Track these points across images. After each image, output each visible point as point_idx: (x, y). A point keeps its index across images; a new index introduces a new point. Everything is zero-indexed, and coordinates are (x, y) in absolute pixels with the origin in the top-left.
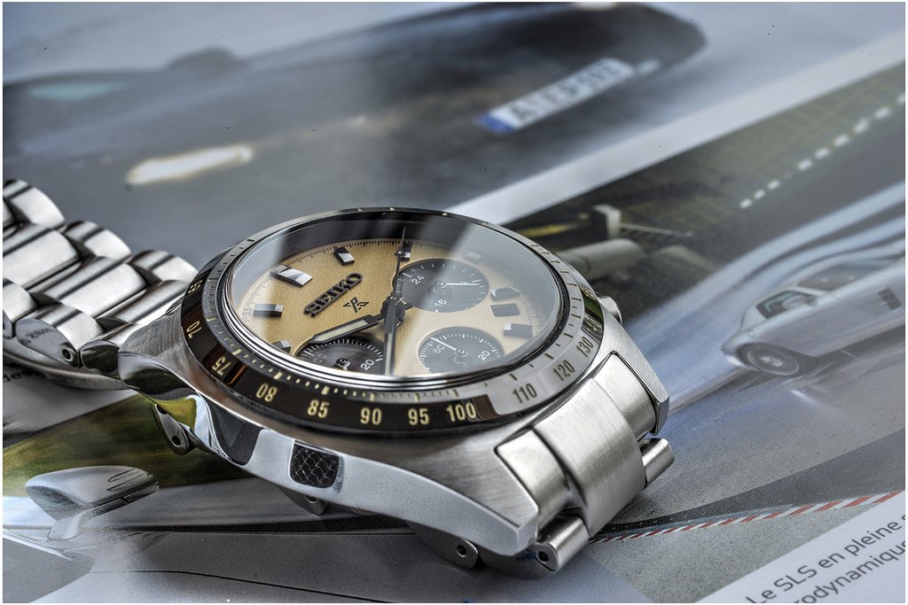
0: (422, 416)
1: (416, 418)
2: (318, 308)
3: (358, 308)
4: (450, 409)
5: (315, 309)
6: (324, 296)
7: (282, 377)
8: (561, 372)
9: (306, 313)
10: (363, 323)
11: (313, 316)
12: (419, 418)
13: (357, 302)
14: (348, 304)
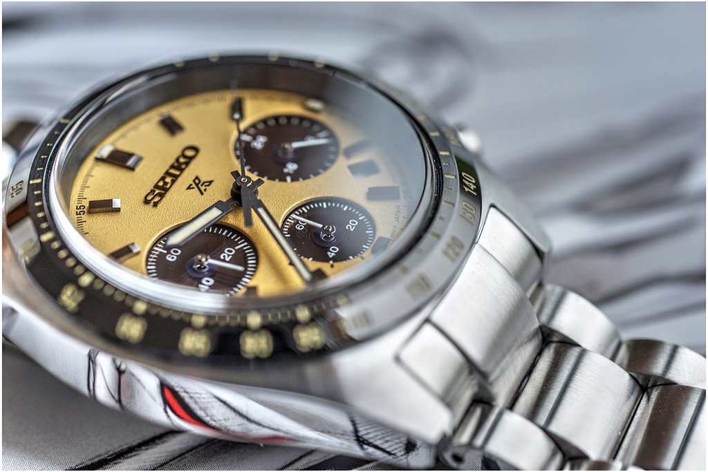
2: (160, 195)
3: (203, 190)
5: (154, 197)
6: (163, 178)
8: (451, 252)
10: (216, 213)
13: (200, 181)
14: (191, 185)
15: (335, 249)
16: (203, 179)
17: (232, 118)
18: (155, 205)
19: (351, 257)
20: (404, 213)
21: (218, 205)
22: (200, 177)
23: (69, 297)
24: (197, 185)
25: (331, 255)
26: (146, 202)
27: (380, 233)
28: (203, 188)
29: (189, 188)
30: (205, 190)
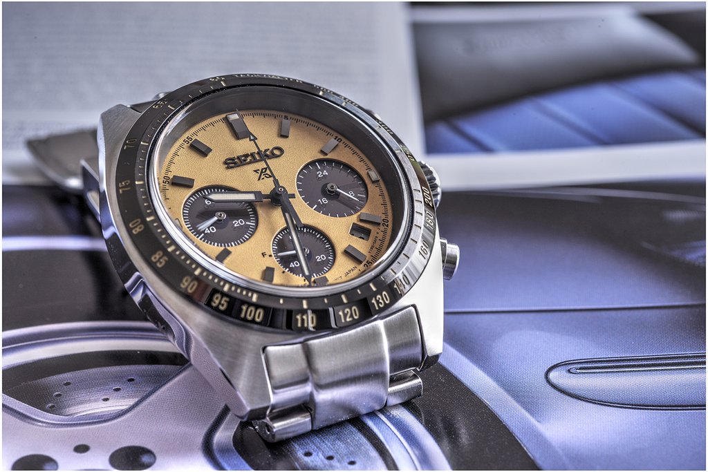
0: (223, 302)
1: (217, 302)
2: (235, 163)
3: (263, 177)
4: (244, 308)
5: (231, 163)
6: (247, 156)
7: (152, 221)
9: (225, 163)
10: (251, 197)
11: (228, 168)
12: (220, 303)
13: (265, 172)
15: (297, 264)
19: (301, 275)
20: (353, 274)
21: (257, 194)
24: (262, 172)
25: (292, 265)
27: (327, 275)
29: (256, 171)
30: (263, 179)
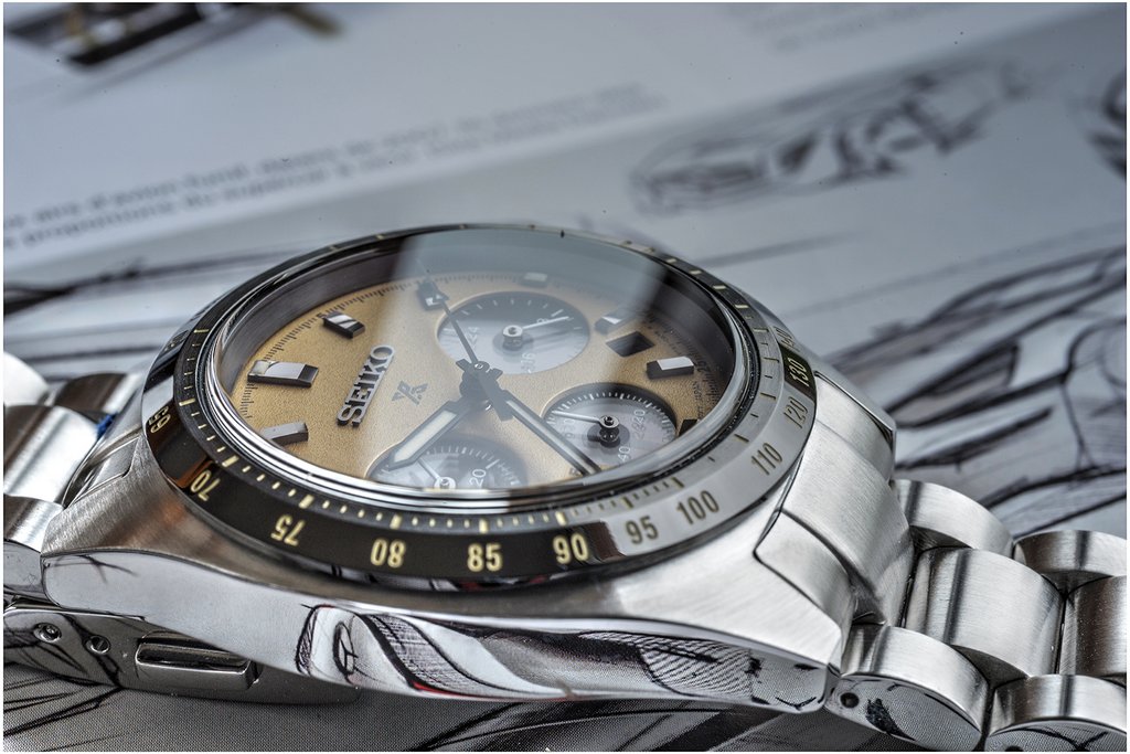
2: (359, 412)
3: (416, 397)
5: (354, 415)
6: (355, 392)
9: (343, 424)
13: (408, 388)
14: (396, 394)
16: (412, 385)
17: (428, 308)
18: (356, 425)
21: (448, 407)
22: (406, 381)
23: (285, 531)
24: (405, 392)
26: (341, 424)
28: (416, 395)
29: (396, 397)
30: (420, 397)
